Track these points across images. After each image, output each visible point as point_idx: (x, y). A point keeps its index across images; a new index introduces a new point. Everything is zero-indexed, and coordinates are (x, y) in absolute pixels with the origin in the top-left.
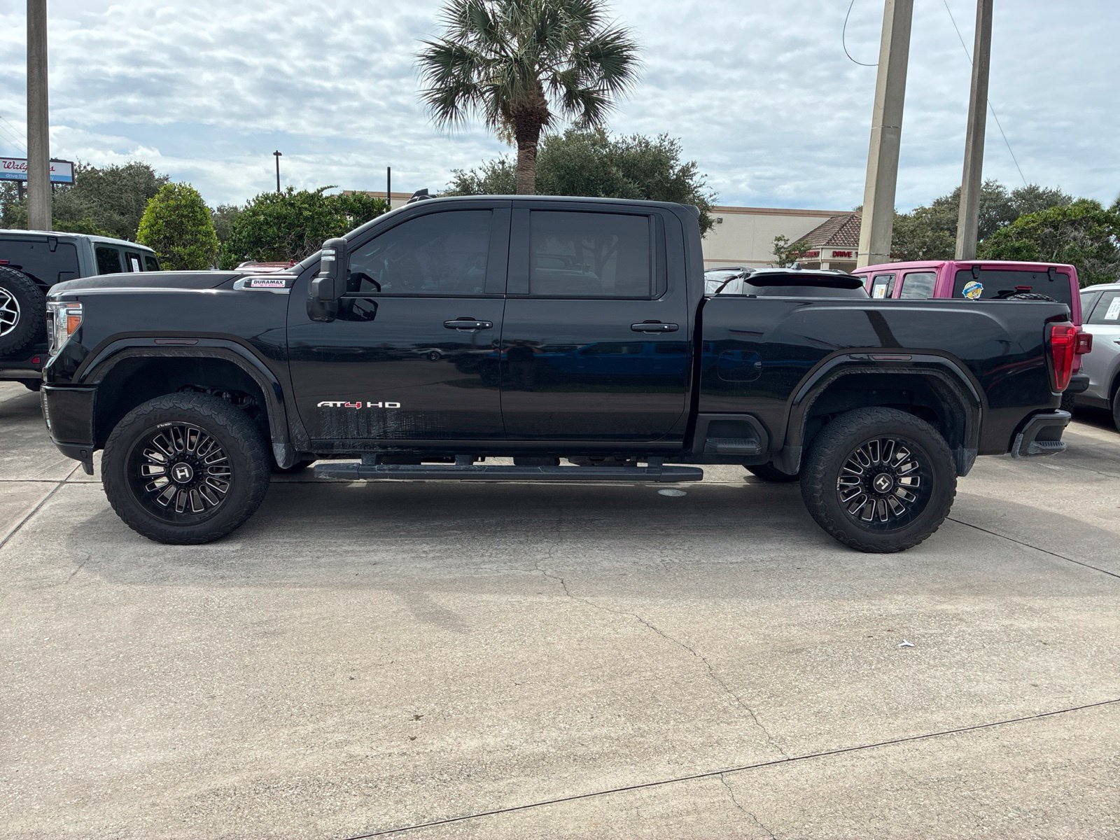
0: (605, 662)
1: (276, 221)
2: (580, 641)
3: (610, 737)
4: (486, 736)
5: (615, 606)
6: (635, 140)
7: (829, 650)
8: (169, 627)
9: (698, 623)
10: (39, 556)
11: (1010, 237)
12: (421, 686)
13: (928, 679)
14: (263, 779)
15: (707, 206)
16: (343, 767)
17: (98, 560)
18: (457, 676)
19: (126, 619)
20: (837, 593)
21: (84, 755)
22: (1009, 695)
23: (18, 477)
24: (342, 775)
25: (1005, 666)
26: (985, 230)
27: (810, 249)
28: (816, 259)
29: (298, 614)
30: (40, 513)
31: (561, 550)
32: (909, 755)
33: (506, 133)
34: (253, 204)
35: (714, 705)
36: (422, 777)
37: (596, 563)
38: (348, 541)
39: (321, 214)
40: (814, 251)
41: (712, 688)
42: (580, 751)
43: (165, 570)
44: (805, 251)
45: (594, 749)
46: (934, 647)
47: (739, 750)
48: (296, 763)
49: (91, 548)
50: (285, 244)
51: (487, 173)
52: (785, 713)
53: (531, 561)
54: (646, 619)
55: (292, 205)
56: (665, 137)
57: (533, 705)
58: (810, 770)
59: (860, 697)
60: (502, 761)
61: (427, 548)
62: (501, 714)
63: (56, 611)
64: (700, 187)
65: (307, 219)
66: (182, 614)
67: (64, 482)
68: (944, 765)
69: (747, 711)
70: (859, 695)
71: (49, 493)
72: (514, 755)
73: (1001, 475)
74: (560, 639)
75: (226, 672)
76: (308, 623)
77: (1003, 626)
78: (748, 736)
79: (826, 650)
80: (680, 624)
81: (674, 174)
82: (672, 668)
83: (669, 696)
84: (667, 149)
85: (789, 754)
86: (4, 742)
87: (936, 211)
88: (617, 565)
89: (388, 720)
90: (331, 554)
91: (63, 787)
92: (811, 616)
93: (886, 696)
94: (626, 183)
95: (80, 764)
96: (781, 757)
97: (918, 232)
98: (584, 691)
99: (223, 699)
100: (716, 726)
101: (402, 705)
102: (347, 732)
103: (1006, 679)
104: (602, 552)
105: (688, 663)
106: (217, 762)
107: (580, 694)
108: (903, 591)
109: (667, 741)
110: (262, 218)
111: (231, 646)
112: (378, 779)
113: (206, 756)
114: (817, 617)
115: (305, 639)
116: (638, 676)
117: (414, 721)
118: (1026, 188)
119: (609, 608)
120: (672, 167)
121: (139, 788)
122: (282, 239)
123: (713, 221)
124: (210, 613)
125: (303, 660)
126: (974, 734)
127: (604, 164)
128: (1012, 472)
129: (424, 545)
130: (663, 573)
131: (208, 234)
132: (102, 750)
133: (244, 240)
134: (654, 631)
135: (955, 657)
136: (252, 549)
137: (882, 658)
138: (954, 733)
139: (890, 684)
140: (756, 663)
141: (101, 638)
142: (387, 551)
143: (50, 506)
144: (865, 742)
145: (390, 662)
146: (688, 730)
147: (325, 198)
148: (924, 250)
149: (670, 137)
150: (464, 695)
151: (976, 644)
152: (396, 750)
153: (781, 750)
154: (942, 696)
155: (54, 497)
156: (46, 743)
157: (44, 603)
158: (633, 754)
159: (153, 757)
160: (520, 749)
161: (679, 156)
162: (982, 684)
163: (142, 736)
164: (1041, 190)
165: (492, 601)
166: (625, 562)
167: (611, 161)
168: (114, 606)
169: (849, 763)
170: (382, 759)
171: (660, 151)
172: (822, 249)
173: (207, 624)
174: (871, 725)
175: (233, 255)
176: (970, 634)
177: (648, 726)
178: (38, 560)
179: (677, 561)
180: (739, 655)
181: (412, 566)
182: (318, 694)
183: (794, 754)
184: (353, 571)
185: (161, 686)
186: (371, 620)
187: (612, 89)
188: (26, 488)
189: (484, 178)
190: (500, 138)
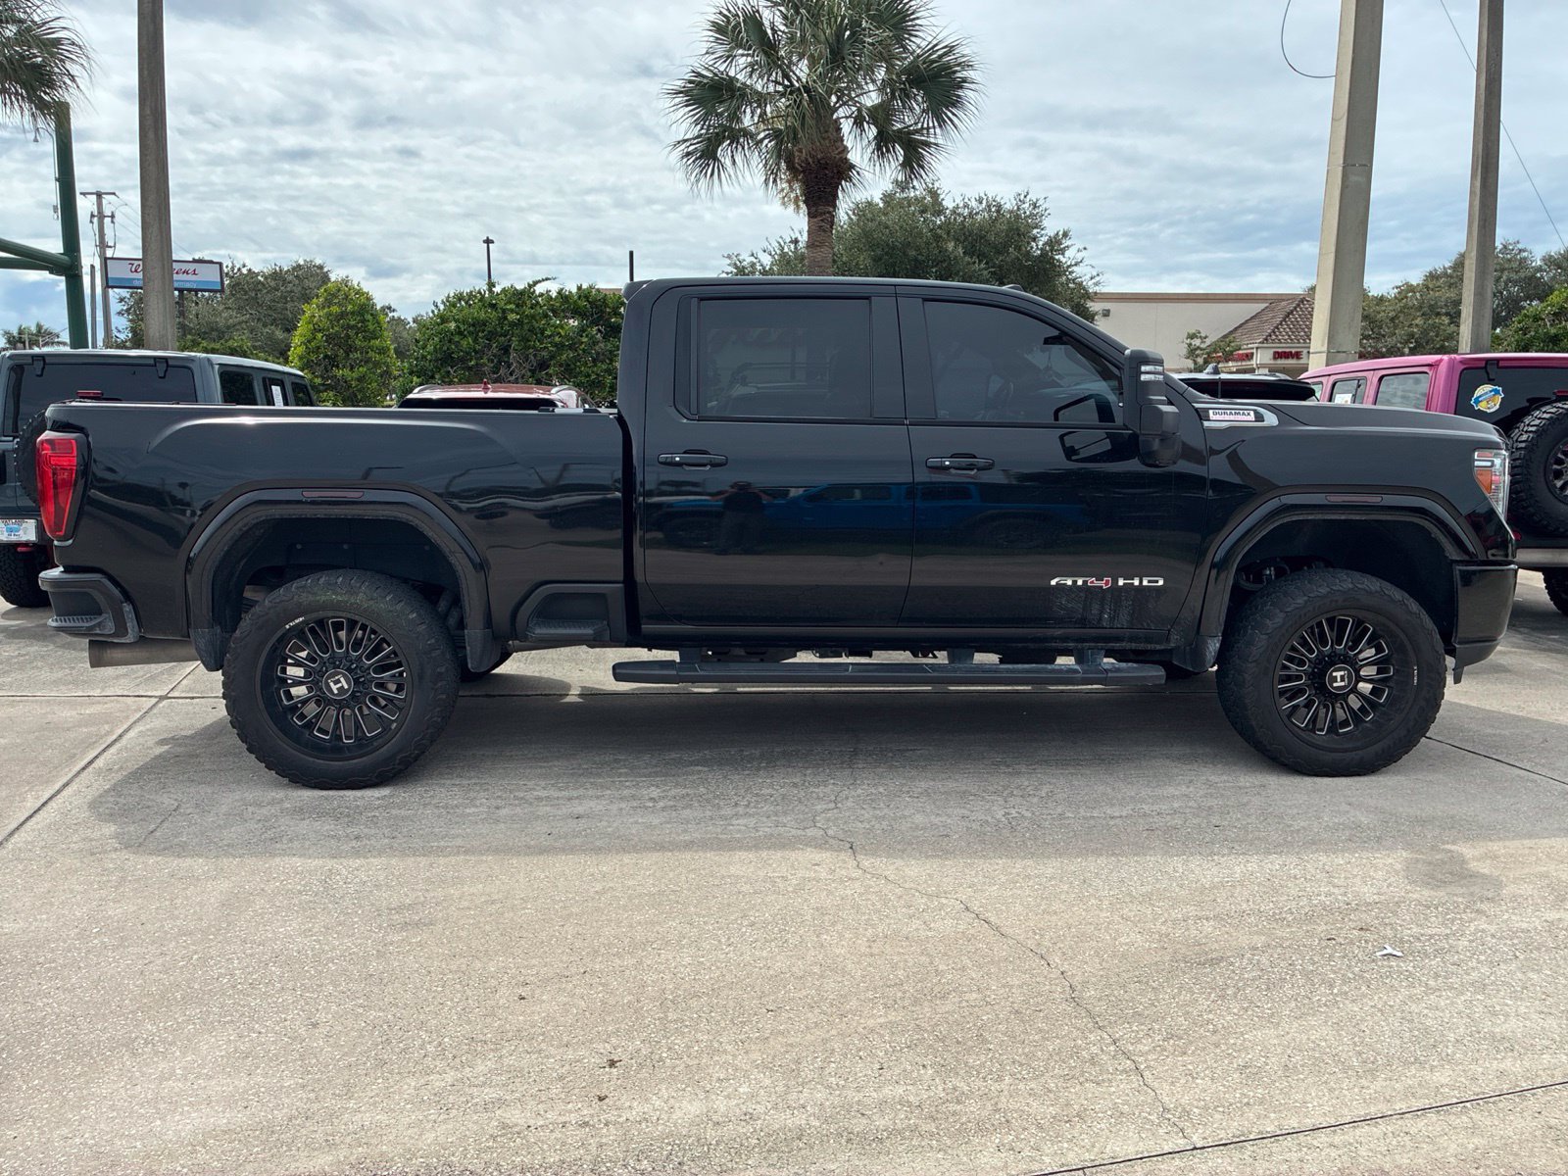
0: (908, 976)
1: (471, 329)
2: (872, 941)
3: (908, 1102)
4: (714, 1097)
5: (929, 886)
6: (981, 203)
7: (1264, 960)
8: (271, 913)
9: (1055, 913)
10: (110, 805)
11: (1544, 319)
12: (623, 1011)
13: (1426, 1011)
14: (368, 1161)
15: (1087, 292)
16: (491, 1144)
17: (188, 811)
18: (680, 995)
19: (212, 900)
20: (1278, 867)
21: (115, 1114)
22: (1558, 1039)
23: (103, 690)
24: (486, 1157)
25: (1551, 989)
26: (1504, 314)
27: (1240, 349)
28: (1249, 361)
29: (457, 894)
30: (124, 741)
31: (853, 797)
32: (1394, 1143)
33: (792, 195)
34: (442, 307)
35: (1076, 1052)
36: (608, 1165)
37: (905, 817)
38: (543, 783)
39: (533, 317)
40: (1245, 352)
41: (1073, 1021)
42: (859, 1125)
43: (280, 826)
44: (1232, 352)
45: (881, 1123)
46: (1435, 956)
47: (1114, 1130)
48: (420, 1135)
49: (183, 793)
50: (485, 360)
51: (773, 257)
52: (1190, 1067)
53: (807, 813)
54: (975, 906)
55: (493, 306)
56: (1025, 197)
57: (791, 1045)
58: (1229, 1168)
59: (1314, 1042)
60: (735, 1140)
61: (655, 792)
62: (741, 1061)
63: (116, 887)
64: (1076, 265)
65: (513, 324)
66: (293, 893)
67: (166, 697)
68: (1452, 1160)
69: (1128, 1062)
70: (1313, 1037)
71: (141, 713)
72: (755, 1131)
73: (1538, 678)
74: (841, 936)
75: (340, 985)
76: (469, 909)
77: (1546, 921)
78: (1129, 1105)
79: (1258, 960)
80: (1027, 914)
81: (1038, 248)
82: (1012, 986)
83: (1005, 1034)
84: (1028, 213)
85: (1195, 1138)
86: (5, 1091)
87: (1428, 288)
88: (936, 820)
89: (567, 1067)
90: (517, 802)
91: (76, 1165)
92: (1236, 904)
93: (1356, 1039)
94: (969, 263)
95: (108, 1129)
96: (1181, 1143)
97: (1401, 319)
98: (871, 1023)
99: (328, 1028)
100: (1078, 1087)
101: (591, 1042)
102: (504, 1085)
103: (1553, 1011)
104: (916, 800)
105: (1038, 980)
106: (304, 1131)
107: (864, 1028)
108: (1385, 864)
109: (997, 1110)
110: (453, 325)
111: (353, 944)
112: (541, 1166)
113: (290, 1120)
114: (1244, 906)
115: (462, 933)
116: (957, 1000)
117: (607, 1069)
118: (1562, 252)
119: (920, 888)
120: (1034, 239)
121: (185, 1170)
122: (479, 353)
123: (1096, 313)
124: (332, 893)
125: (454, 968)
126: (1501, 1105)
127: (937, 238)
128: (1554, 672)
129: (653, 788)
130: (1006, 832)
131: (383, 351)
132: (142, 1106)
133: (429, 357)
134: (986, 925)
135: (1469, 974)
136: (406, 795)
137: (1351, 976)
138: (1468, 1104)
139: (1363, 1020)
140: (1145, 980)
141: (171, 929)
142: (598, 797)
143: (140, 732)
144: (1321, 1120)
145: (582, 971)
146: (1032, 1093)
147: (540, 296)
148: (1412, 345)
149: (1032, 197)
150: (687, 1026)
151: (1504, 952)
152: (573, 1118)
153: (1182, 1130)
154: (1449, 1041)
155: (148, 719)
156: (65, 1093)
157: (103, 875)
158: (941, 1133)
159: (212, 1120)
160: (764, 1120)
161: (1045, 223)
162: (1513, 1020)
163: (203, 1085)
165: (743, 876)
166: (949, 816)
167: (948, 233)
168: (198, 880)
169: (1294, 1156)
170: (552, 1131)
171: (1018, 217)
172: (1257, 348)
173: (324, 909)
174: (1331, 1090)
175: (415, 378)
176: (1493, 936)
177: (968, 1085)
178: (107, 811)
179: (1028, 814)
180: (1119, 968)
181: (631, 820)
182: (469, 1022)
183: (1205, 1138)
184: (545, 828)
185: (243, 1006)
186: (561, 904)
187: (940, 126)
188: (111, 706)
189: (769, 263)
190: (784, 204)
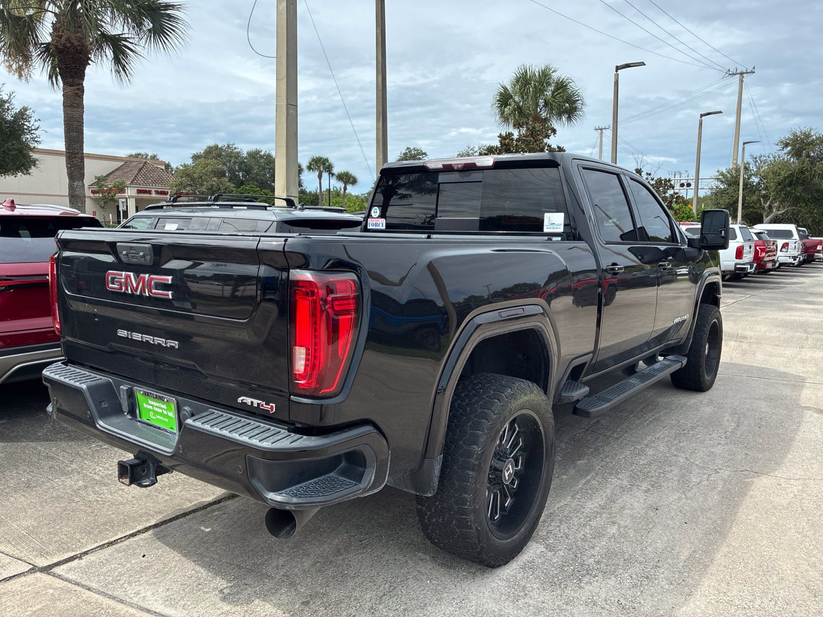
28: (123, 195)
164: (262, 153)
172: (128, 187)
